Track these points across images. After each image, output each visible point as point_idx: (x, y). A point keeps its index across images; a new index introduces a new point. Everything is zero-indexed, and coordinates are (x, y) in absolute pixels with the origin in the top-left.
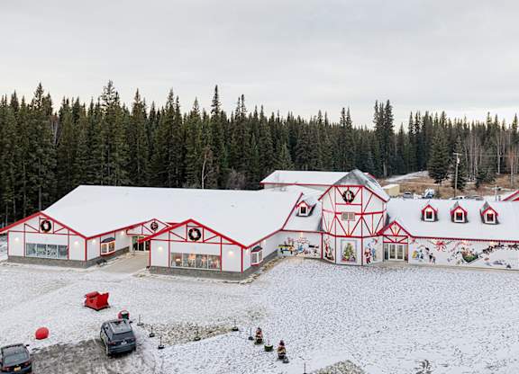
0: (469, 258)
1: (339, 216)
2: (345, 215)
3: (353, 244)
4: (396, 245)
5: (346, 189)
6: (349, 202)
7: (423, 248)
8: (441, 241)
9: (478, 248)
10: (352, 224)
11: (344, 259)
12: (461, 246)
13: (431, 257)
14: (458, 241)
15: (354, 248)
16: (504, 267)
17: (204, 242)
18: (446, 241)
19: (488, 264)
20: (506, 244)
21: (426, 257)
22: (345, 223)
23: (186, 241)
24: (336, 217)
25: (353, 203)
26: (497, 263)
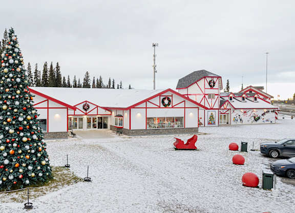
0: (257, 119)
1: (207, 96)
2: (210, 95)
3: (214, 113)
4: (223, 115)
5: (210, 79)
6: (212, 87)
7: (238, 115)
8: (245, 110)
9: (259, 113)
10: (214, 101)
11: (209, 124)
12: (253, 113)
13: (241, 120)
14: (252, 110)
15: (214, 116)
16: (270, 122)
17: (172, 107)
18: (247, 110)
19: (264, 122)
20: (270, 110)
21: (239, 120)
22: (209, 100)
23: (160, 107)
24: (205, 97)
25: (214, 88)
26: (267, 121)
